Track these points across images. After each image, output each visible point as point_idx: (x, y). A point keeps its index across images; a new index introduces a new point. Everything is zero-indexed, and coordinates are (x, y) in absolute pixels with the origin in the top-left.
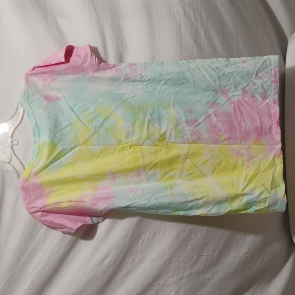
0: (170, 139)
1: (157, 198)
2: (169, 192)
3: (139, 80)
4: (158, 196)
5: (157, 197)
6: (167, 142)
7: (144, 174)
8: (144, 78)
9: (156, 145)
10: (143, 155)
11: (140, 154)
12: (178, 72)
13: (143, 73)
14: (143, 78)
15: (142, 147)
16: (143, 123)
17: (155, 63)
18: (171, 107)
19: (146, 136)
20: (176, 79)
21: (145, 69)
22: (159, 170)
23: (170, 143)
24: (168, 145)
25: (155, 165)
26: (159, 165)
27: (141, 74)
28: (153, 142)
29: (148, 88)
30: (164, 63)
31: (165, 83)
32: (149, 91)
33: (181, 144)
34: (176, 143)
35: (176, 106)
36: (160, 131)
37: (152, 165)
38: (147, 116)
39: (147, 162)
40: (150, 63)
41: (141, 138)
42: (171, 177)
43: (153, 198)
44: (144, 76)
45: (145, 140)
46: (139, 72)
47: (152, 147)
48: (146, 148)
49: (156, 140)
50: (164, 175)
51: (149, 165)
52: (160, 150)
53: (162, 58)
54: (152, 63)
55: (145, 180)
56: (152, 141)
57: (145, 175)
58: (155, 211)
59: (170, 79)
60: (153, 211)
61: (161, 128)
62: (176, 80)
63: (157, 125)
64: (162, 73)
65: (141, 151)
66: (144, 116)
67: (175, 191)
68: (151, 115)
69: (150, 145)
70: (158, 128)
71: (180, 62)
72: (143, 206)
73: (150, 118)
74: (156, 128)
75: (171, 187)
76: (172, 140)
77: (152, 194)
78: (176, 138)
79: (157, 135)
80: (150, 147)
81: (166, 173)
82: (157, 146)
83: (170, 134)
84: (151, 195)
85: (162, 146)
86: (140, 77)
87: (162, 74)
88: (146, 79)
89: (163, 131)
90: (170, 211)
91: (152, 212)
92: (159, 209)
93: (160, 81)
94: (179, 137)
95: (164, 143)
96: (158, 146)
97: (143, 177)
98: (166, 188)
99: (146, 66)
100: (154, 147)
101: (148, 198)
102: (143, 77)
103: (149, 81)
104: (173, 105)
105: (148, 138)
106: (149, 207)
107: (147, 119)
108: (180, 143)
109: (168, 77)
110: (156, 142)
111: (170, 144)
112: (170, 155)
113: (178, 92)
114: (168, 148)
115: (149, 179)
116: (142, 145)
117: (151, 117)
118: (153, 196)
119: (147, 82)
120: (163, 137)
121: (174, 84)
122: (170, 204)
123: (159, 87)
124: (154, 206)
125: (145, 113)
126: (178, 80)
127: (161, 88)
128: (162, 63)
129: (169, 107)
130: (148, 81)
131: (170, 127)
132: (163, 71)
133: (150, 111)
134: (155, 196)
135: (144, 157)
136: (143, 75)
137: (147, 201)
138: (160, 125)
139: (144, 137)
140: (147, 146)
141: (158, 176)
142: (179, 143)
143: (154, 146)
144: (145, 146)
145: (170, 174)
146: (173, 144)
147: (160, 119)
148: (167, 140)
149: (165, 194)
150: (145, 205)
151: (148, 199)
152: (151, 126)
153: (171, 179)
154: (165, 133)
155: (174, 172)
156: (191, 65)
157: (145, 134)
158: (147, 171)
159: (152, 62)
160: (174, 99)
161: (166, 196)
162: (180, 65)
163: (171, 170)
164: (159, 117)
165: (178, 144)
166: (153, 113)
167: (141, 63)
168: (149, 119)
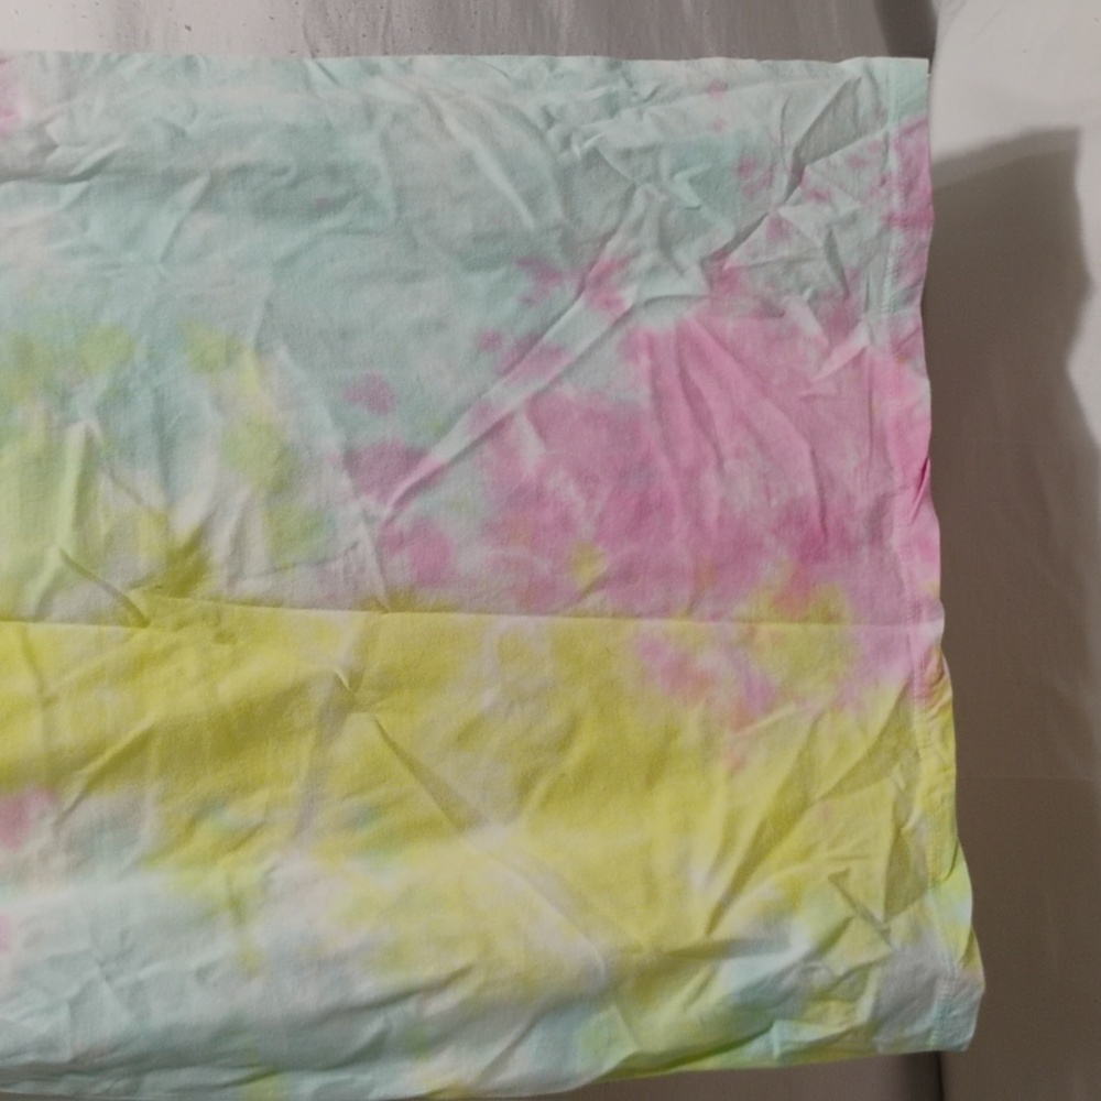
0: (233, 580)
1: (134, 995)
2: (221, 947)
3: (27, 165)
4: (144, 974)
5: (138, 986)
6: (216, 598)
7: (50, 820)
8: (58, 153)
9: (138, 614)
10: (42, 688)
11: (23, 683)
12: (293, 130)
13: (47, 122)
14: (54, 158)
15: (37, 630)
16: (44, 465)
17: (138, 60)
18: (247, 359)
19: (70, 553)
20: (283, 171)
21: (69, 94)
22: (153, 789)
23: (233, 602)
24: (219, 616)
25: (130, 760)
26: (154, 754)
27: (38, 129)
28: (115, 593)
29: (84, 225)
30: (202, 64)
31: (208, 200)
32: (95, 249)
33: (313, 613)
34: (278, 604)
35: (282, 354)
36: (164, 522)
37: (108, 755)
38: (76, 420)
39: (68, 735)
40: (106, 57)
41: (32, 568)
42: (241, 838)
43: (106, 991)
44: (56, 138)
45: (58, 584)
46: (26, 112)
47: (106, 629)
48: (62, 639)
49: (134, 585)
50: (194, 822)
51: (85, 761)
52: (168, 653)
53: (186, 31)
54: (121, 58)
55: (59, 861)
56: (107, 587)
57: (58, 825)
58: (121, 1084)
59: (241, 171)
60: (106, 1085)
61: (171, 503)
62: (284, 180)
63: (146, 481)
64: (189, 129)
65: (31, 657)
66: (56, 418)
67: (262, 933)
68: (104, 410)
69: (95, 618)
70: (154, 497)
71: (311, 64)
72: (30, 1058)
73: (97, 432)
74: (138, 500)
75: (238, 907)
76: (251, 586)
77: (102, 964)
78: (276, 570)
79: (146, 552)
80: (93, 630)
81: (205, 809)
82: (143, 622)
83: (238, 541)
84: (95, 972)
85: (181, 625)
86: (28, 145)
87: (183, 134)
88: (73, 166)
89: (186, 521)
90: (226, 1077)
91: (98, 1090)
92: (150, 1070)
93: (174, 180)
94: (294, 565)
95: (192, 605)
96: (152, 623)
97: (39, 838)
98: (203, 919)
99: (73, 72)
100: (123, 630)
101: (73, 990)
102: (53, 147)
103: (96, 180)
104: (261, 350)
105: (82, 566)
106: (75, 1061)
107: (75, 438)
108: (305, 607)
109: (231, 158)
110: (134, 596)
111: (237, 608)
112: (231, 688)
113: (291, 259)
114: (221, 638)
115: (82, 853)
116: (40, 614)
117: (105, 424)
118: (108, 978)
119: (79, 187)
120: (190, 562)
121: (266, 209)
122: (229, 1030)
123: (162, 224)
124: (114, 1049)
125: (64, 398)
126: (294, 184)
127: (178, 230)
128: (190, 64)
129: (230, 357)
130: (87, 175)
131: (241, 496)
132: (194, 114)
133: (101, 384)
134: (123, 980)
135: (48, 703)
136: (54, 131)
137: (63, 1015)
138: (166, 479)
139: (53, 562)
140: (73, 620)
141: (149, 827)
142: (293, 606)
143: (124, 622)
144: (62, 621)
145: (232, 815)
146: (256, 610)
147: (166, 445)
148: (216, 581)
149: (194, 963)
150: (48, 1044)
151: (75, 1004)
152: (104, 485)
153: (236, 847)
154: (201, 535)
155: (261, 797)
156: (381, 89)
157: (61, 537)
158: (74, 797)
159: (114, 57)
160: (269, 306)
161: (201, 974)
162: (308, 83)
163: (242, 789)
164: (159, 423)
165: (287, 614)
166: (119, 396)
167: (42, 57)
168: (89, 441)
